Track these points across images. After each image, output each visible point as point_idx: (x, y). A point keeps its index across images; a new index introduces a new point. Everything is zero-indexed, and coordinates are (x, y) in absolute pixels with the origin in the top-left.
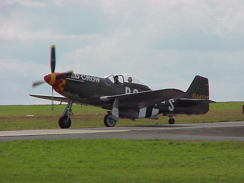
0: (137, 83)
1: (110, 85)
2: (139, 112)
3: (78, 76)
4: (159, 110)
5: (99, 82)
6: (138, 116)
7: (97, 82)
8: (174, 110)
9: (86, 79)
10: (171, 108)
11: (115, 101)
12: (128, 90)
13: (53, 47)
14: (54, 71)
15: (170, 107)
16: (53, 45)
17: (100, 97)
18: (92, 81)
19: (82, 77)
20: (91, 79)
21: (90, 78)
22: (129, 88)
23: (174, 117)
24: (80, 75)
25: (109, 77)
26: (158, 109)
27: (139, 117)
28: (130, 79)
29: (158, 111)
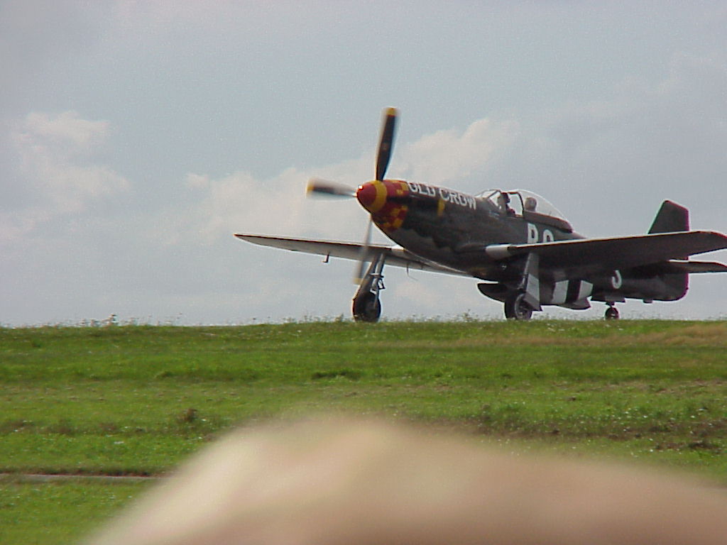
0: (548, 214)
1: (496, 216)
2: (553, 287)
3: (434, 190)
4: (592, 285)
5: (475, 207)
6: (552, 297)
7: (471, 206)
8: (622, 286)
9: (450, 199)
10: (617, 281)
11: (529, 258)
12: (533, 232)
13: (392, 114)
14: (383, 177)
15: (613, 278)
16: (393, 109)
17: (486, 246)
18: (462, 204)
19: (440, 192)
20: (458, 200)
21: (456, 196)
22: (534, 226)
23: (617, 305)
24: (437, 189)
25: (492, 195)
26: (591, 282)
27: (553, 301)
28: (531, 204)
29: (591, 288)
